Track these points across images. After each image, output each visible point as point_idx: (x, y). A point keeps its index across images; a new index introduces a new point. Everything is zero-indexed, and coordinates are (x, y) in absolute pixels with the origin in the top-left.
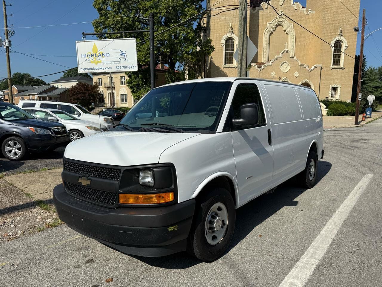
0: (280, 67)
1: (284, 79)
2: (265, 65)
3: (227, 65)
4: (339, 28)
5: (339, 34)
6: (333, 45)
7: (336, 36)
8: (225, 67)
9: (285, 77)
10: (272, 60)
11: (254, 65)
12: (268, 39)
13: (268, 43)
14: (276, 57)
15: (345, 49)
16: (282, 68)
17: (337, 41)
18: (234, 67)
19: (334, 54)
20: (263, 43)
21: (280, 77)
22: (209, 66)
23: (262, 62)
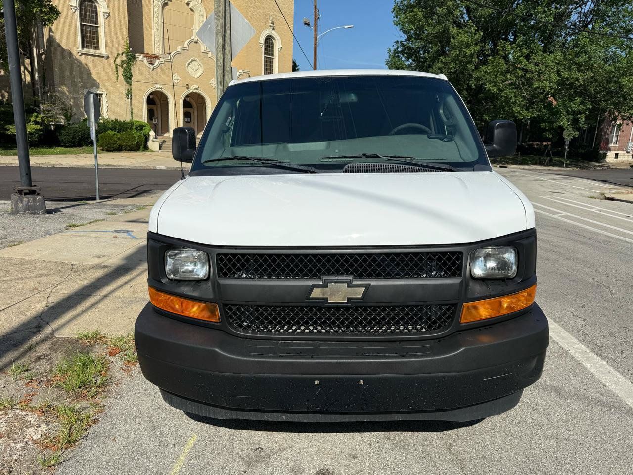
0: (187, 68)
1: (195, 89)
2: (161, 59)
3: (86, 51)
4: (270, 17)
5: (271, 26)
6: (263, 42)
7: (266, 28)
8: (82, 54)
9: (196, 86)
10: (173, 53)
11: (140, 57)
12: (161, 14)
13: (161, 20)
14: (178, 49)
15: (279, 51)
16: (190, 70)
17: (268, 36)
18: (103, 57)
19: (265, 57)
20: (152, 19)
21: (188, 85)
22: (45, 47)
23: (154, 53)
